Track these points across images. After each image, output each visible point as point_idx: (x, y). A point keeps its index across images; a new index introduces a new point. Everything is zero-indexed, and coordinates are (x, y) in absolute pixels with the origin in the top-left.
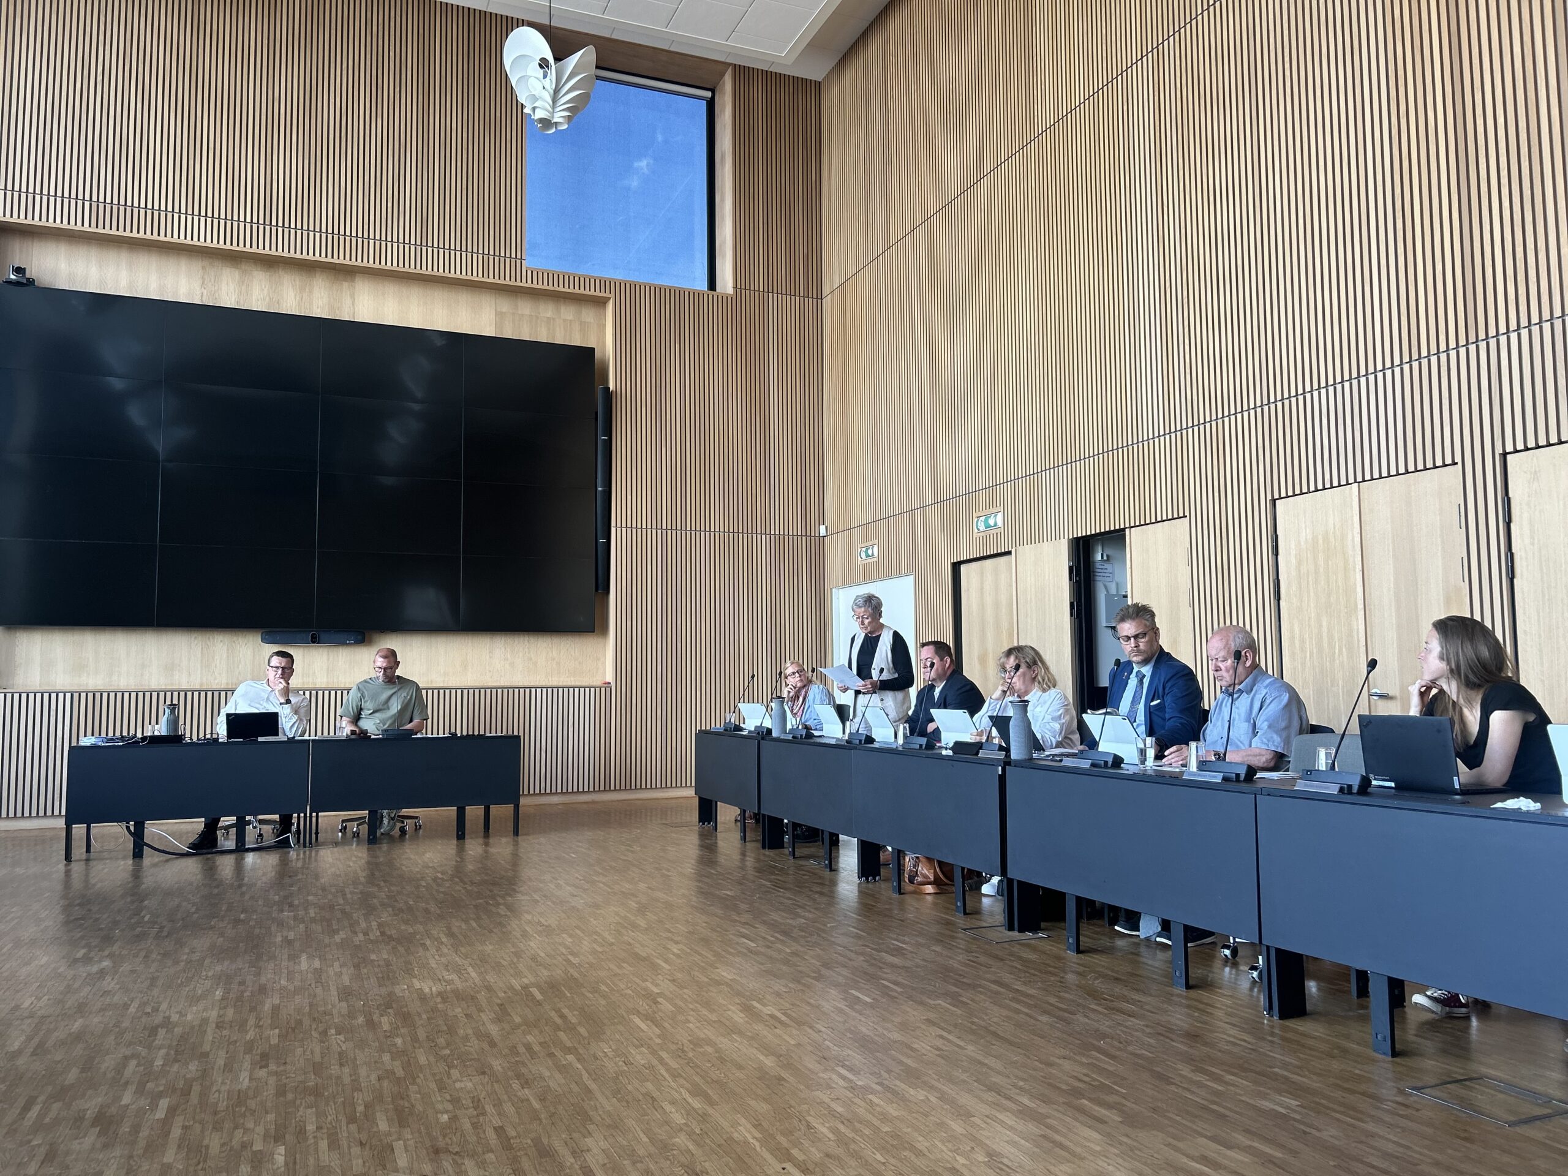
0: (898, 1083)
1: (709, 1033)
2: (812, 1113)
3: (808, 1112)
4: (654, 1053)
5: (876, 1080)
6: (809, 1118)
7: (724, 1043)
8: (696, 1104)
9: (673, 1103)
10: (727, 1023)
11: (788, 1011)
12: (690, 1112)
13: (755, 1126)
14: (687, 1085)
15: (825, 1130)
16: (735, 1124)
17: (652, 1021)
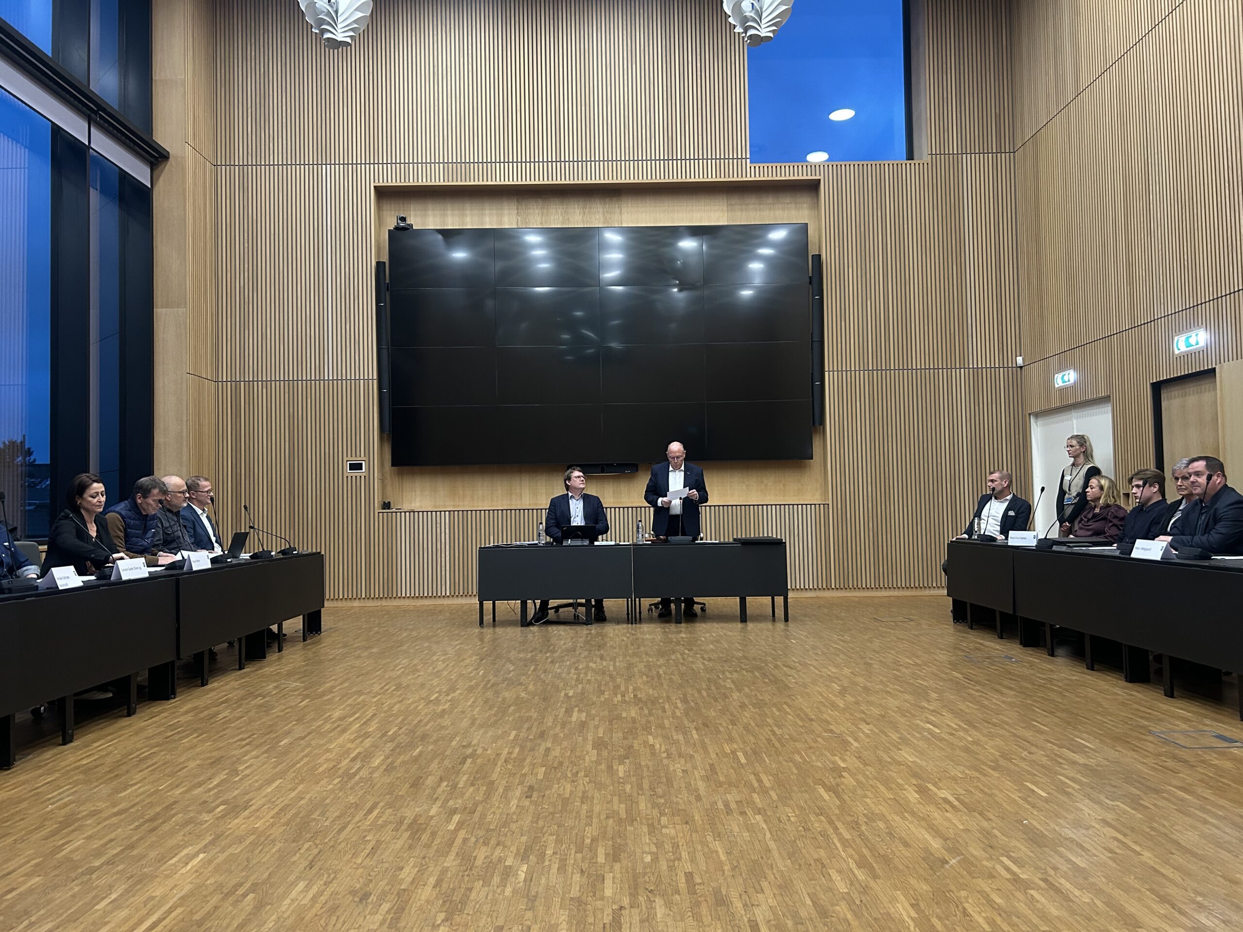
0: (1063, 881)
1: (883, 809)
2: (970, 900)
3: (967, 898)
4: (831, 822)
5: (1040, 876)
6: (966, 905)
7: (896, 820)
8: (861, 875)
9: (839, 872)
10: (902, 802)
11: (962, 797)
12: (852, 881)
13: (912, 905)
14: (856, 857)
15: (981, 920)
16: (893, 900)
17: (834, 793)
